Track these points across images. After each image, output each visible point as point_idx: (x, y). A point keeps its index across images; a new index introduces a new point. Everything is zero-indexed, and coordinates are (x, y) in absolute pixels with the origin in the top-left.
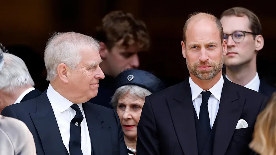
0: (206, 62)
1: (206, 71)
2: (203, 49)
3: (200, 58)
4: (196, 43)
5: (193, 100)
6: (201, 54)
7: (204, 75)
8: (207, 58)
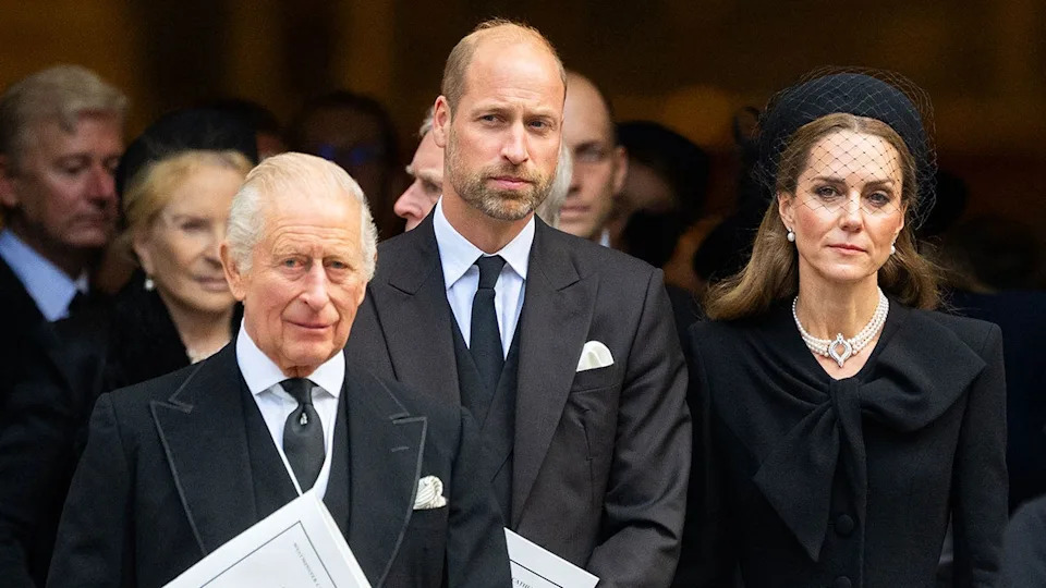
0: (520, 168)
1: (515, 191)
2: (518, 128)
3: (505, 151)
4: (501, 105)
5: (448, 285)
6: (512, 139)
7: (507, 203)
8: (527, 156)
